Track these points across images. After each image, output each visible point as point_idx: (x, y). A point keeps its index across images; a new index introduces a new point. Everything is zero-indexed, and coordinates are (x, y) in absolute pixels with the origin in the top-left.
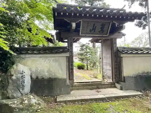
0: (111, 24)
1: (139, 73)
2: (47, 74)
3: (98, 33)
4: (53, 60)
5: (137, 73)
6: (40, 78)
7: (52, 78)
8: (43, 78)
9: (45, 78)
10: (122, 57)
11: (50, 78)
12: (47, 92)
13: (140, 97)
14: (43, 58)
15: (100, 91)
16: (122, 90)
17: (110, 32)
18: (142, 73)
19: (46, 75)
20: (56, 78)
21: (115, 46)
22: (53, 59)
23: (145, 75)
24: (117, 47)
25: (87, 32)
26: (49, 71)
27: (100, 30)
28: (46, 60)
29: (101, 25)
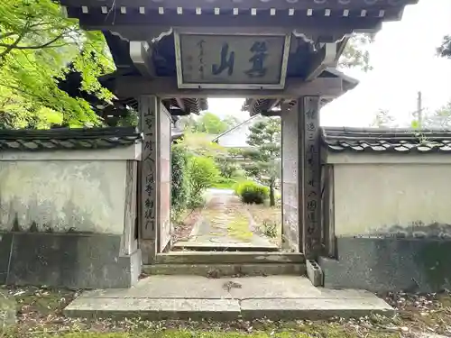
0: (288, 42)
1: (397, 227)
2: (62, 216)
3: (246, 78)
4: (84, 172)
5: (390, 225)
6: (41, 227)
7: (77, 232)
8: (50, 231)
9: (55, 230)
10: (332, 166)
11: (71, 230)
12: (55, 275)
13: (374, 322)
14: (53, 164)
15: (239, 286)
16: (323, 286)
17: (289, 76)
18: (407, 229)
19: (60, 220)
20: (90, 233)
21: (312, 125)
22: (83, 167)
23: (422, 237)
24: (320, 130)
25: (202, 77)
26: (69, 207)
27: (250, 66)
28: (62, 172)
29: (252, 50)
